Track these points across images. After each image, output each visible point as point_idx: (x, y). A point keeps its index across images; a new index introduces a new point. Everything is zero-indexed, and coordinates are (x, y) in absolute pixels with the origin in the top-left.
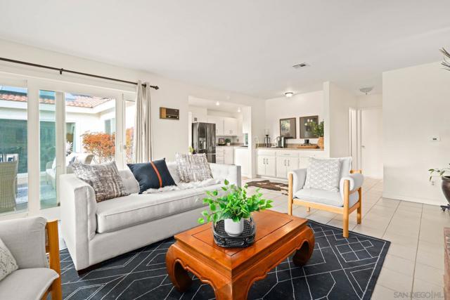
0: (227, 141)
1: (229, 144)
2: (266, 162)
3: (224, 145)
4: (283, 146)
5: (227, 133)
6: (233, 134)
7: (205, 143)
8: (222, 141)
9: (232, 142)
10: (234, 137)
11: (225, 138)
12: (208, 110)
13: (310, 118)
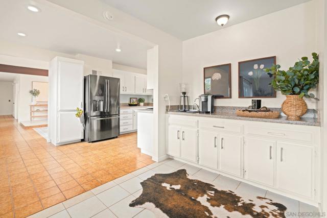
0: (140, 100)
1: (142, 104)
2: (181, 136)
3: (136, 105)
4: (209, 110)
5: (139, 92)
6: (148, 93)
7: (102, 103)
8: (134, 100)
9: (146, 102)
10: (148, 96)
11: (138, 98)
12: (113, 63)
13: (259, 61)
